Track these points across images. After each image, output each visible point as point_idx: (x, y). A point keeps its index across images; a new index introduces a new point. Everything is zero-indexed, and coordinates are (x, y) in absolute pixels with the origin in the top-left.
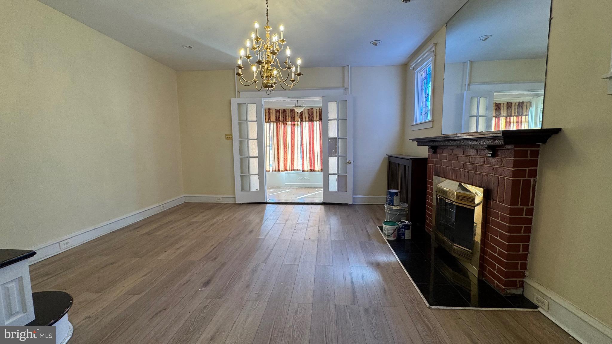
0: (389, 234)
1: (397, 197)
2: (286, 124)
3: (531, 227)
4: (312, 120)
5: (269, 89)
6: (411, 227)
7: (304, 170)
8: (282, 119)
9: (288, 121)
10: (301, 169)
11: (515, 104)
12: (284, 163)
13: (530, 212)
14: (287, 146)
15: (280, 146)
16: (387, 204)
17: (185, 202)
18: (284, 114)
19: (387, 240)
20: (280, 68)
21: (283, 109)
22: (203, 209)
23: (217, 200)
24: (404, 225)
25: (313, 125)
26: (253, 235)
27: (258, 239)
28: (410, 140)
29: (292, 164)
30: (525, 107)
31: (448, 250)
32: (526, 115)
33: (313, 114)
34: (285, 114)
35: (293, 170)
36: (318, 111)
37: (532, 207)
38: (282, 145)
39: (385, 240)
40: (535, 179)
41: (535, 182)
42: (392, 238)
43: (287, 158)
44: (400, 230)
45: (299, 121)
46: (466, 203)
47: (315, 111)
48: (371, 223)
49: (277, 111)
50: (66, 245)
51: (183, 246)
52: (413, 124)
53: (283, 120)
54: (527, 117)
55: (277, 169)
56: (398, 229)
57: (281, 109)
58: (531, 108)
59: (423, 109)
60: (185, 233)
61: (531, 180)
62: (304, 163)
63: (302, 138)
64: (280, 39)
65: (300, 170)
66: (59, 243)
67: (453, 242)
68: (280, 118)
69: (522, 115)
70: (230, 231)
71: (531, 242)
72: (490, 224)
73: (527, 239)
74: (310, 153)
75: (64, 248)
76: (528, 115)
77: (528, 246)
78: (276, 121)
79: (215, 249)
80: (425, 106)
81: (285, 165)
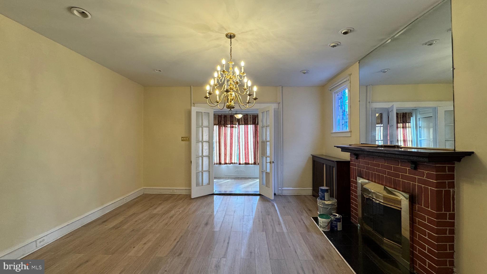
0: (324, 226)
1: (328, 193)
2: (227, 127)
3: (454, 229)
4: (247, 124)
5: (230, 109)
6: (341, 219)
7: (240, 163)
8: (223, 122)
9: (228, 125)
10: (238, 162)
11: (400, 115)
12: (224, 158)
13: (452, 217)
14: (226, 144)
15: (221, 144)
16: (319, 199)
17: (143, 194)
18: (224, 119)
19: (323, 231)
20: (239, 92)
21: (224, 115)
22: (160, 201)
23: (172, 192)
24: (337, 219)
25: (247, 127)
26: (209, 227)
27: (214, 231)
28: (335, 146)
29: (231, 158)
30: (408, 117)
31: (378, 243)
32: (409, 123)
33: (247, 119)
34: (226, 118)
35: (231, 163)
36: (251, 116)
37: (453, 212)
38: (223, 143)
39: (321, 231)
40: (453, 189)
41: (454, 192)
42: (327, 229)
43: (226, 154)
44: (332, 222)
45: (236, 125)
46: (393, 204)
47: (249, 116)
48: (305, 214)
49: (219, 116)
50: (42, 243)
51: (149, 241)
52: (332, 132)
53: (224, 124)
54: (410, 123)
55: (218, 162)
56: (331, 222)
57: (222, 115)
58: (412, 117)
59: (341, 121)
60: (149, 226)
61: (450, 190)
62: (240, 158)
63: (239, 138)
64: (241, 72)
65: (237, 164)
66: (36, 241)
67: (383, 236)
68: (221, 121)
69: (406, 122)
70: (188, 224)
71: (455, 242)
72: (417, 224)
73: (452, 240)
74: (245, 150)
75: (40, 245)
76: (410, 122)
77: (453, 245)
78: (218, 124)
79: (179, 243)
80: (342, 119)
81: (225, 159)
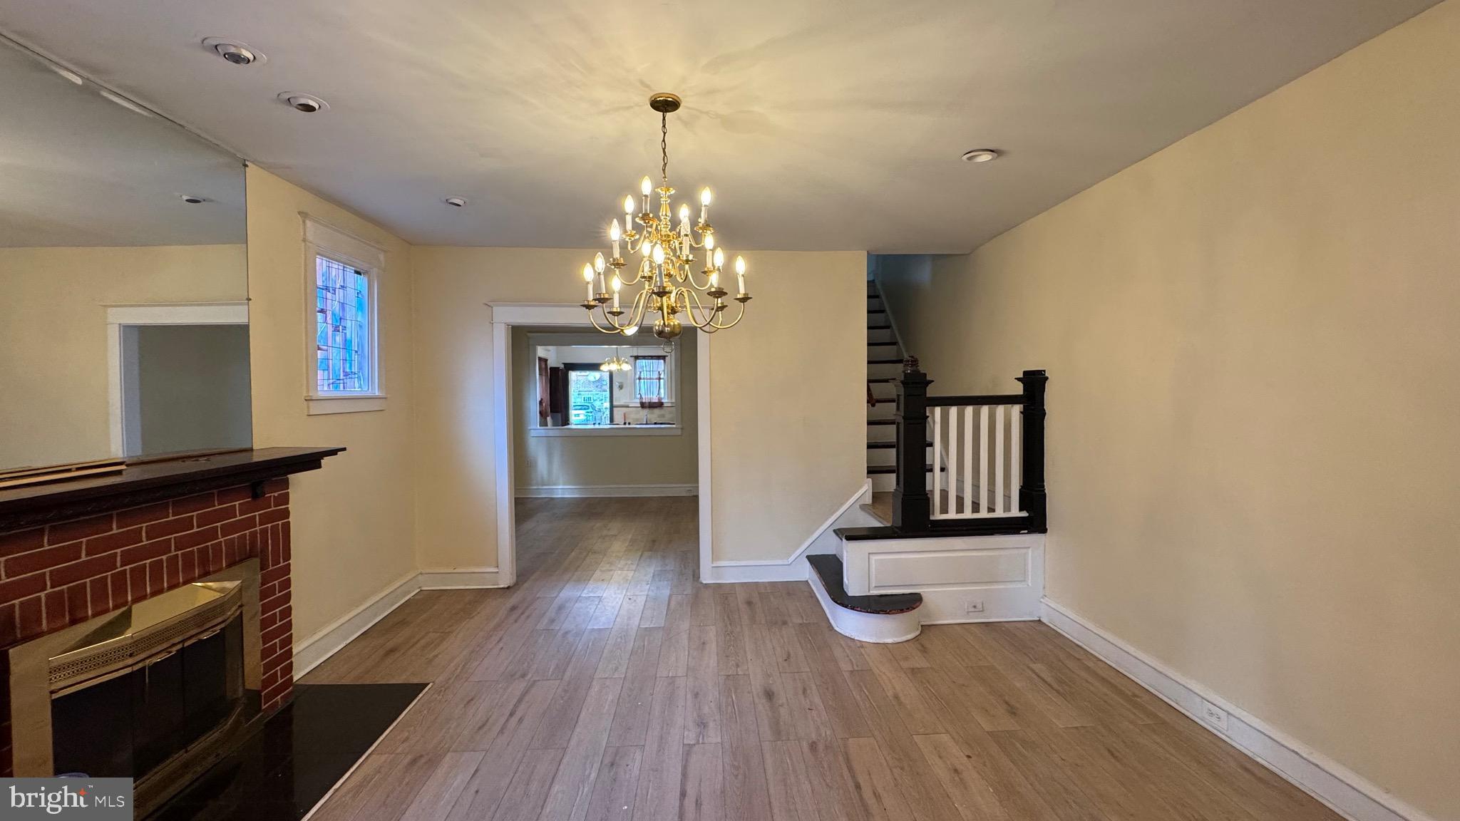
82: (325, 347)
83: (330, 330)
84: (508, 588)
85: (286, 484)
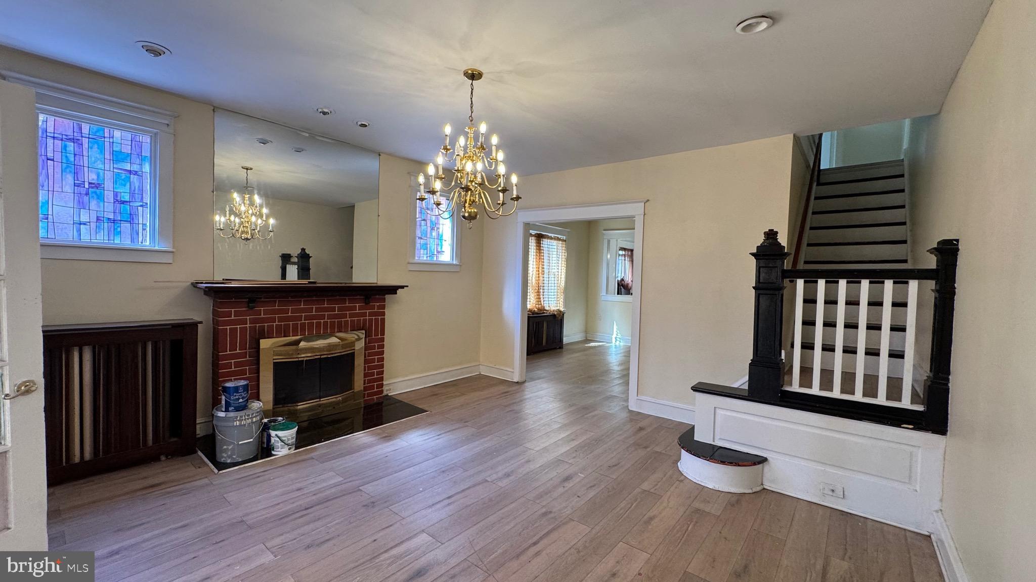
82: (426, 238)
83: (429, 229)
84: (517, 382)
85: (384, 300)
